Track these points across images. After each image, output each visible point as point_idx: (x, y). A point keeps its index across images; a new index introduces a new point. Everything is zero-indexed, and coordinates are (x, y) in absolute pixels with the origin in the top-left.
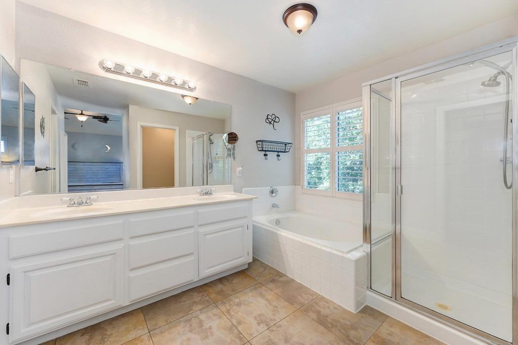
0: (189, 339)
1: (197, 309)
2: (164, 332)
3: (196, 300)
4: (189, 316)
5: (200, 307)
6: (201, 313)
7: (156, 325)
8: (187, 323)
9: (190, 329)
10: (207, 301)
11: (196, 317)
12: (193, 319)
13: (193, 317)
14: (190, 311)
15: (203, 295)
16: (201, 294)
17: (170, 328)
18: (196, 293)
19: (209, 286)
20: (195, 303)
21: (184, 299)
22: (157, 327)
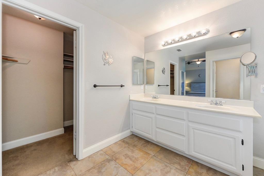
0: (157, 171)
1: (176, 167)
2: (156, 160)
3: (181, 163)
4: (169, 165)
5: (179, 167)
6: (175, 169)
7: (158, 156)
8: (165, 166)
9: (162, 169)
10: (185, 169)
11: (171, 168)
12: (169, 167)
13: (170, 167)
14: (172, 164)
15: (187, 165)
16: (187, 164)
17: (159, 161)
18: (186, 161)
19: (197, 165)
20: (179, 164)
21: (178, 158)
22: (157, 157)
